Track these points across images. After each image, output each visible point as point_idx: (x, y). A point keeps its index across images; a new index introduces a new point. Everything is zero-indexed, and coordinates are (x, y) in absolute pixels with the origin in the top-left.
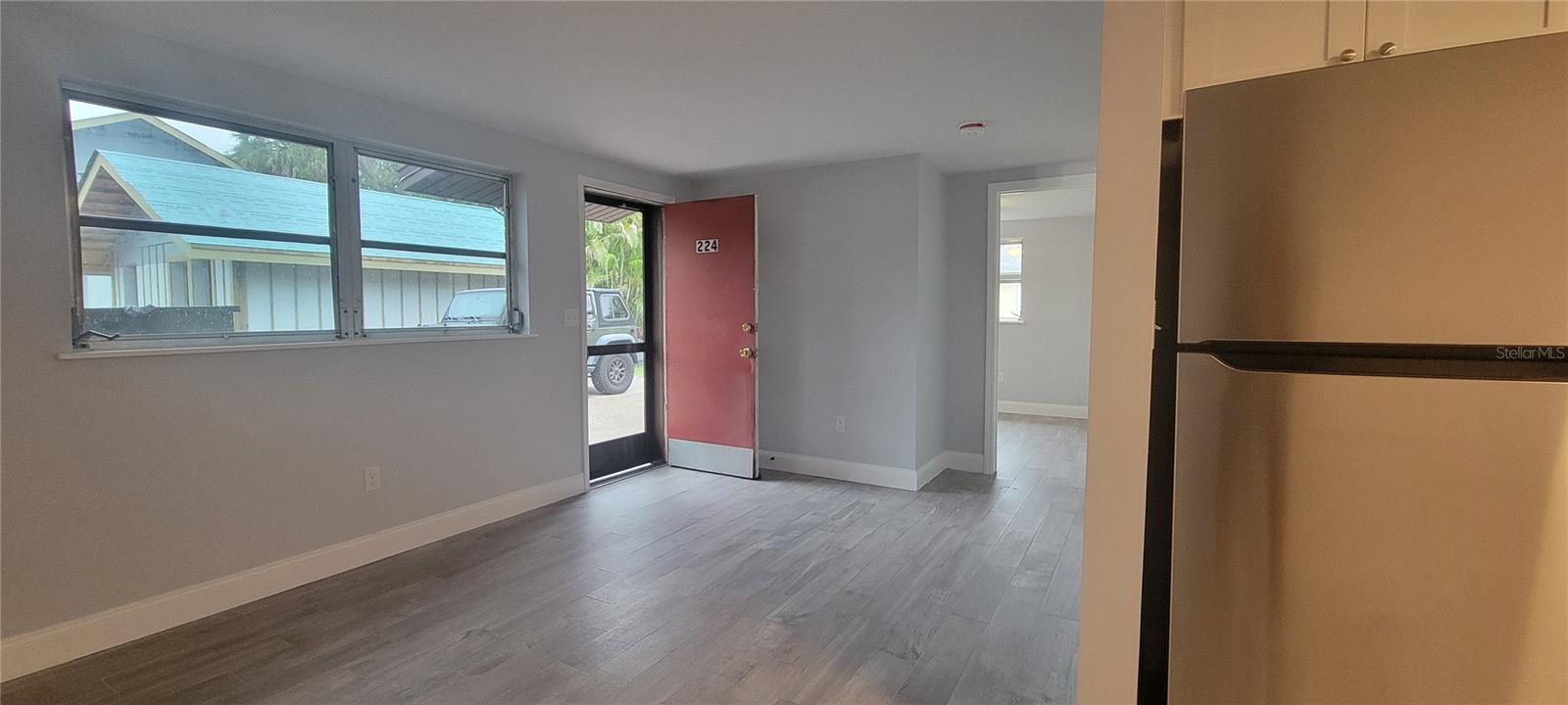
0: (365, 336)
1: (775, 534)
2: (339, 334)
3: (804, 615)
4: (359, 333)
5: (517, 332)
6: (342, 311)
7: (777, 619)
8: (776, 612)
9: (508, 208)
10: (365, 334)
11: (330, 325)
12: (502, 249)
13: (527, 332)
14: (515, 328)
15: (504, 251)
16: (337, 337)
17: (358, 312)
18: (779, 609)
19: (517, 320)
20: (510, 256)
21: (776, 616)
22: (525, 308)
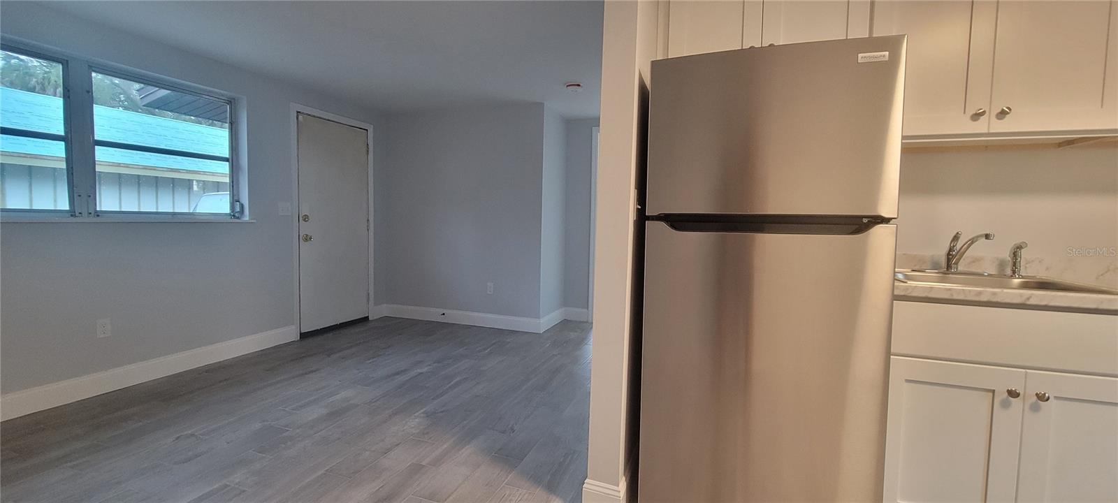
0: (98, 216)
1: (434, 363)
2: (72, 213)
3: (442, 412)
4: (93, 213)
5: (238, 218)
6: (76, 195)
7: (422, 415)
8: (422, 411)
9: (231, 124)
10: (98, 214)
11: (64, 205)
12: (226, 154)
13: (246, 218)
14: (237, 215)
15: (227, 156)
16: (72, 215)
17: (92, 197)
18: (424, 409)
19: (238, 209)
20: (233, 160)
21: (423, 413)
22: (245, 200)
